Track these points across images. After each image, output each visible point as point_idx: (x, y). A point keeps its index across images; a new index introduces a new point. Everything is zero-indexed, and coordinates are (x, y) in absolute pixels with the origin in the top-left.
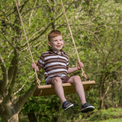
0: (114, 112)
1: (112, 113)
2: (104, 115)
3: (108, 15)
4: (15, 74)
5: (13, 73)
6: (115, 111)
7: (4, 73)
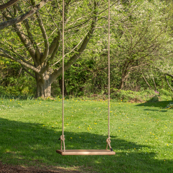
0: (132, 95)
1: (129, 95)
2: (123, 95)
3: (141, 12)
4: (55, 51)
5: (54, 49)
6: (132, 93)
7: (46, 48)
